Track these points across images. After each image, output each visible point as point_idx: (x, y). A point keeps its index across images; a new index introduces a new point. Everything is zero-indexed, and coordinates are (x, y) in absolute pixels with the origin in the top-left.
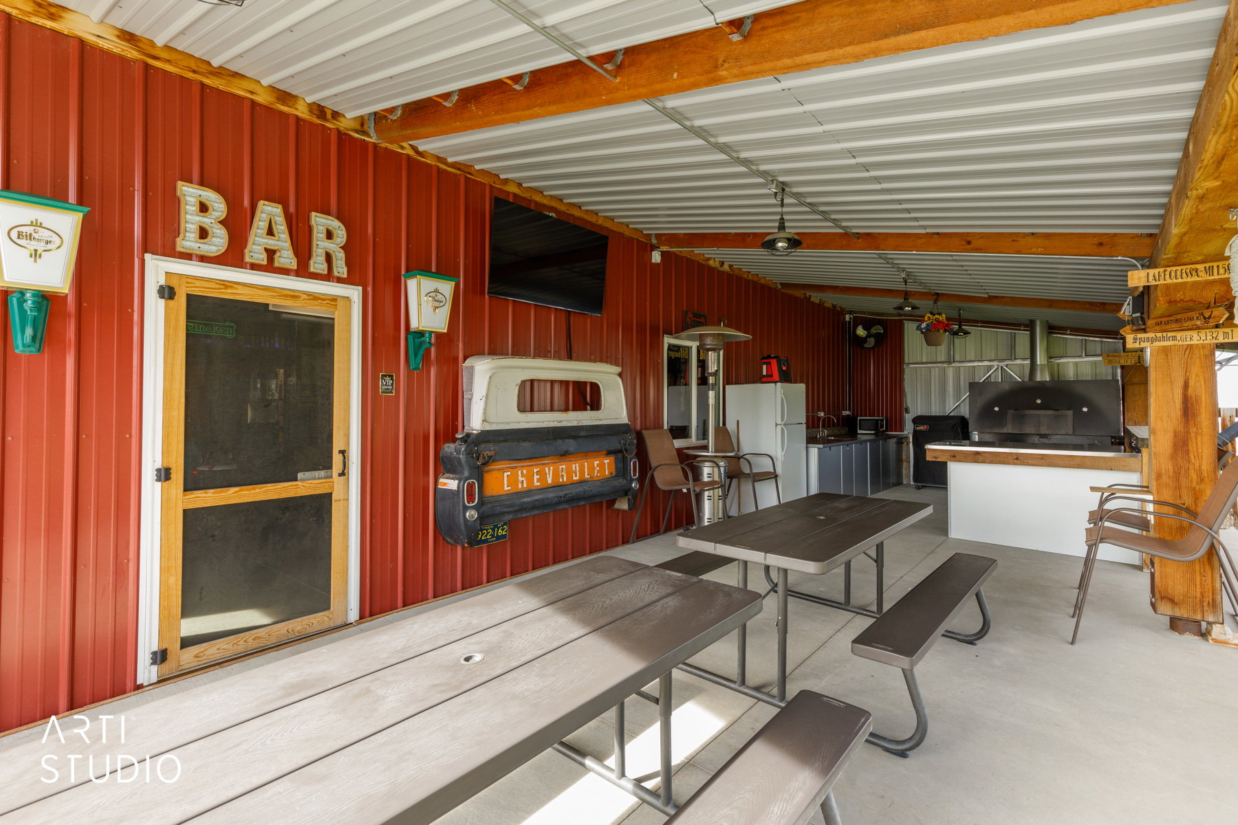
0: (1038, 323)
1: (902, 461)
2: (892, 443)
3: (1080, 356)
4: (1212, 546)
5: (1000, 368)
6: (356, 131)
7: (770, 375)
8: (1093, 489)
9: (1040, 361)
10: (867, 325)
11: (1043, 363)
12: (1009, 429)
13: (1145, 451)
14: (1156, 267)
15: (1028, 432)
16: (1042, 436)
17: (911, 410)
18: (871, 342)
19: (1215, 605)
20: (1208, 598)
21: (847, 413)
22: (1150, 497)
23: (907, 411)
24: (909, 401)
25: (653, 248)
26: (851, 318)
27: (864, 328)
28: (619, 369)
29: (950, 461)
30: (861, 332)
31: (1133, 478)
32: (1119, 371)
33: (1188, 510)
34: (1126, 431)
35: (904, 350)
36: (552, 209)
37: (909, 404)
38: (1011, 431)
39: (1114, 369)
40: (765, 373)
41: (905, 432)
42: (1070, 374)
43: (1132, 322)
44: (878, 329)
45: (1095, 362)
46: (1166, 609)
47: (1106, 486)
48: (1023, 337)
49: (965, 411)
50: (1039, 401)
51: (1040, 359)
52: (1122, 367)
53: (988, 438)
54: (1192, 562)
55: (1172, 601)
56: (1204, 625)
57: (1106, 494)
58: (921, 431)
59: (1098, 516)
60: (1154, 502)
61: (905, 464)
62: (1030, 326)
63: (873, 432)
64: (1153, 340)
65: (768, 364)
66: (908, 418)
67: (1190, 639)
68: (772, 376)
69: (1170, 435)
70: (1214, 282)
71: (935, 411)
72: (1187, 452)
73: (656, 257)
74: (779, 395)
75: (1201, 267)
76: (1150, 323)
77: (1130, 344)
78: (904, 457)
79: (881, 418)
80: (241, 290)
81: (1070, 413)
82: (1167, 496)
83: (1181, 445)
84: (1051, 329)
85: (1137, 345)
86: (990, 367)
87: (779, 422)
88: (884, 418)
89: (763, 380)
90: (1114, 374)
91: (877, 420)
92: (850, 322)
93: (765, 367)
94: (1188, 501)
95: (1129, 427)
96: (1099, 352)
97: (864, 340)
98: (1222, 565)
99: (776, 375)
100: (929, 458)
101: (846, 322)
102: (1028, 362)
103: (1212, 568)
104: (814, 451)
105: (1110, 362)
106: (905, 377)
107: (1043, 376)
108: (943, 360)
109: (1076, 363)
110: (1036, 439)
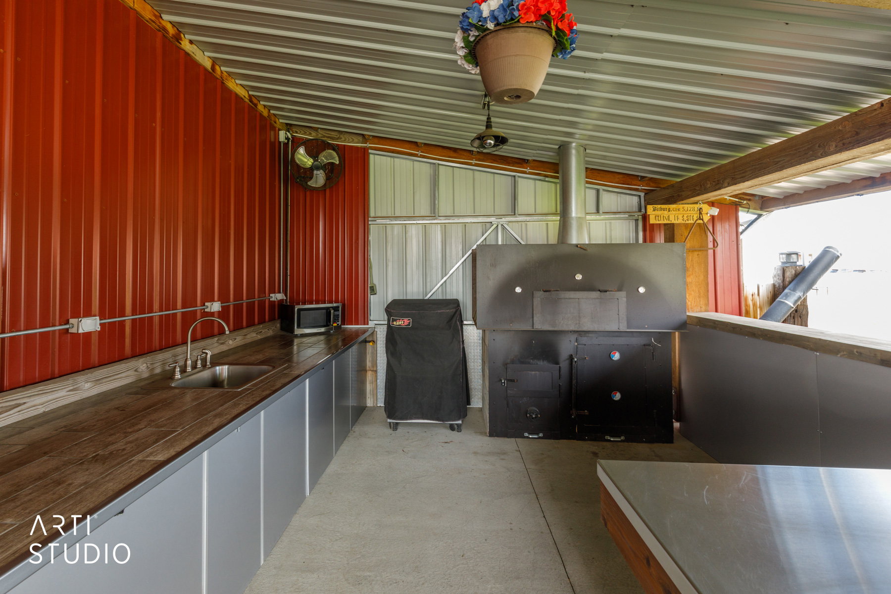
1: (366, 371)
5: (500, 227)
9: (576, 213)
10: (314, 149)
11: (579, 215)
15: (565, 328)
17: (378, 289)
18: (319, 179)
21: (279, 296)
23: (373, 291)
24: (376, 277)
26: (287, 138)
27: (309, 154)
30: (303, 157)
35: (368, 194)
37: (377, 281)
41: (371, 324)
44: (330, 157)
50: (579, 277)
51: (577, 211)
58: (400, 328)
61: (369, 376)
63: (322, 330)
66: (376, 301)
78: (369, 364)
79: (335, 305)
81: (622, 295)
86: (486, 225)
88: (340, 305)
91: (327, 309)
92: (286, 145)
97: (309, 173)
101: (280, 143)
106: (371, 238)
107: (579, 237)
108: (423, 213)
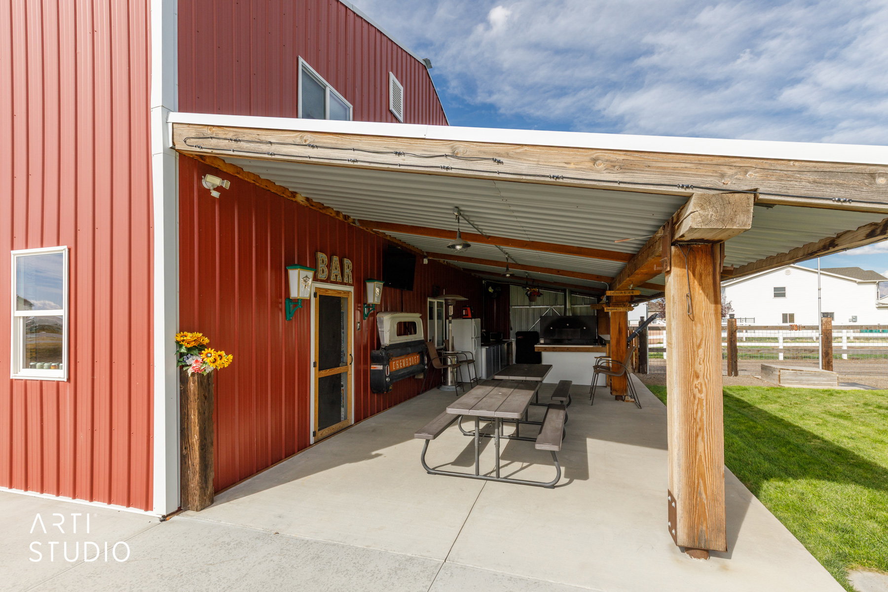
0: (567, 290)
1: (509, 354)
2: (505, 346)
3: (582, 305)
4: (625, 372)
5: (551, 309)
6: (352, 223)
7: (467, 315)
8: (595, 358)
11: (569, 308)
12: (556, 337)
13: (607, 345)
14: (613, 290)
15: (564, 338)
16: (569, 340)
17: (513, 328)
19: (626, 391)
20: (624, 389)
21: (484, 330)
22: (610, 359)
23: (511, 329)
25: (425, 257)
26: (485, 282)
27: (492, 288)
28: (421, 315)
29: (543, 351)
30: (490, 290)
31: (604, 354)
32: (596, 311)
33: (620, 362)
34: (599, 337)
35: (510, 299)
36: (400, 246)
37: (512, 326)
38: (557, 338)
39: (594, 310)
40: (464, 314)
41: (510, 340)
42: (578, 312)
43: (606, 303)
44: (499, 289)
45: (587, 307)
46: (614, 393)
47: (598, 356)
48: (561, 294)
49: (538, 329)
50: (568, 325)
51: (568, 306)
52: (597, 310)
53: (548, 341)
54: (621, 376)
55: (616, 391)
56: (623, 397)
57: (598, 359)
58: (520, 339)
59: (596, 367)
60: (611, 360)
62: (564, 291)
63: (495, 340)
64: (611, 310)
65: (466, 310)
66: (512, 333)
67: (620, 401)
68: (468, 315)
69: (616, 339)
70: (626, 296)
71: (524, 329)
72: (620, 344)
73: (426, 261)
74: (474, 324)
75: (623, 291)
76: (611, 304)
77: (605, 311)
78: (510, 352)
80: (330, 292)
81: (579, 330)
82: (615, 358)
83: (618, 342)
84: (572, 292)
85: (607, 311)
86: (547, 309)
87: (473, 337)
88: (502, 332)
89: (464, 317)
90: (594, 312)
92: (484, 285)
93: (464, 311)
94: (620, 359)
95: (600, 335)
96: (588, 303)
97: (492, 294)
98: (628, 378)
99: (470, 315)
100: (536, 350)
102: (563, 306)
103: (625, 378)
104: (484, 350)
105: (593, 308)
106: (510, 312)
107: (569, 314)
108: (527, 304)
109: (581, 307)
110: (567, 342)
